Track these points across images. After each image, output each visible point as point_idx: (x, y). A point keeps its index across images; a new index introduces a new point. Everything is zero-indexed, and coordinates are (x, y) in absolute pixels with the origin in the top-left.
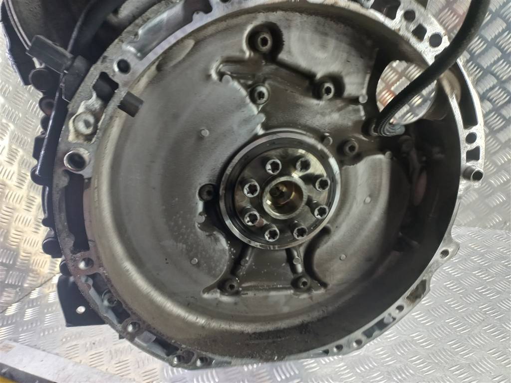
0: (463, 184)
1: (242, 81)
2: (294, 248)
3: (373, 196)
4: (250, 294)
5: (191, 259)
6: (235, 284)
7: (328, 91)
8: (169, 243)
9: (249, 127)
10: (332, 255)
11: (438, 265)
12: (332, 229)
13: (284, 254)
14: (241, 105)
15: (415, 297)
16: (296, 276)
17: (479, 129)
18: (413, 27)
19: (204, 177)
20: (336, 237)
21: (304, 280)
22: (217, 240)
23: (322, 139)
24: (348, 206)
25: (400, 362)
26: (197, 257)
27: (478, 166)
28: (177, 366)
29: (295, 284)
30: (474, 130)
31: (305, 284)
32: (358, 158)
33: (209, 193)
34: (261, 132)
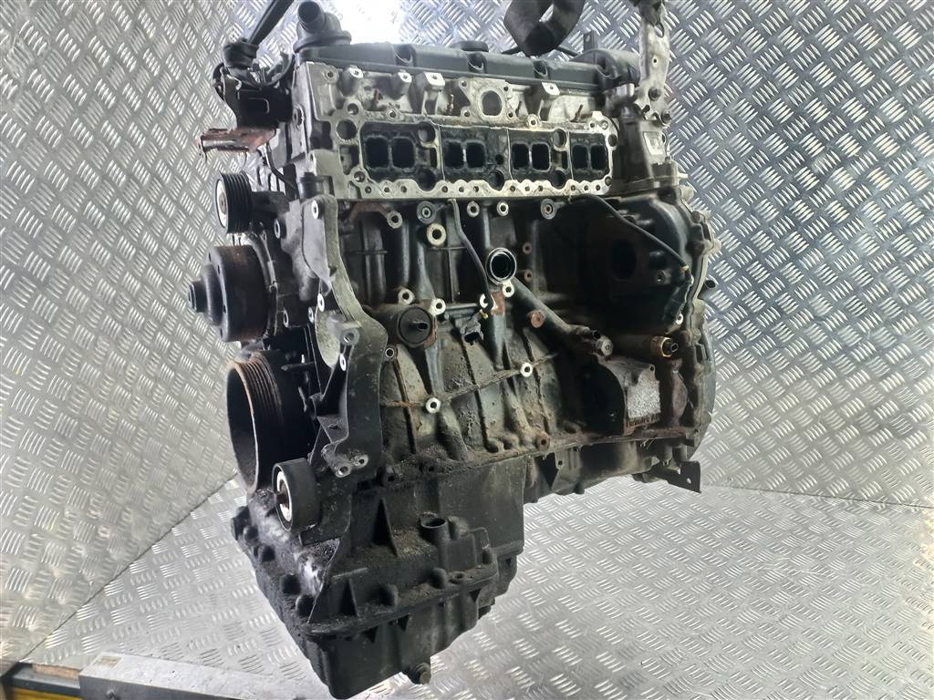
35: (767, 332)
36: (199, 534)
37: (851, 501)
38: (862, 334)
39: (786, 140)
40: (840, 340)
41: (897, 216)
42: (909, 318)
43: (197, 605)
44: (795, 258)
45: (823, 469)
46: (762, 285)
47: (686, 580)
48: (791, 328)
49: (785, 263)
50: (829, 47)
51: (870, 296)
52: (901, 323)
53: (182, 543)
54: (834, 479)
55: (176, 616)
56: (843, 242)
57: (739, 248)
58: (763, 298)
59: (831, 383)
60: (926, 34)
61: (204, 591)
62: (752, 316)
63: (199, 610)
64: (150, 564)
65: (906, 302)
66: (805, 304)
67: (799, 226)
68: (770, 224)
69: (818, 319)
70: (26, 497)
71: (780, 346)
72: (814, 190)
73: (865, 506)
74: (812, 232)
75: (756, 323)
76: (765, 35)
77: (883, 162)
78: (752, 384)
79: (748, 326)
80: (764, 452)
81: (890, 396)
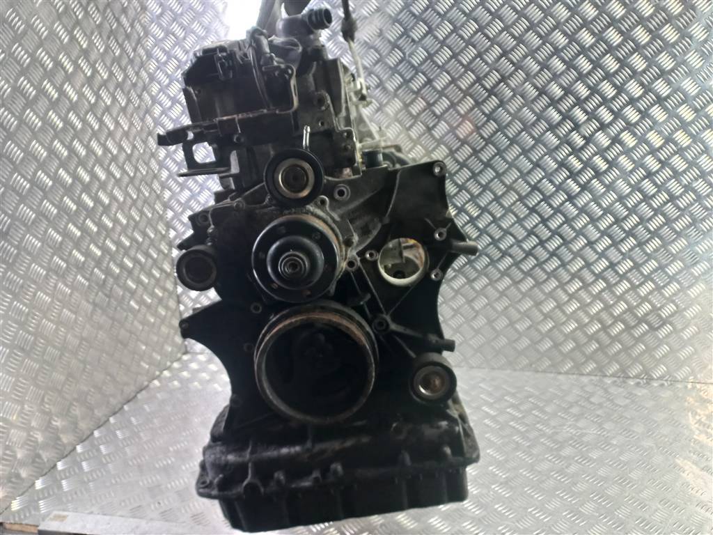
35: (553, 254)
36: (129, 421)
37: (621, 379)
38: (622, 253)
39: (560, 112)
40: (607, 258)
41: (642, 166)
42: (655, 240)
43: (128, 474)
44: (571, 198)
45: (600, 356)
46: (548, 219)
48: (570, 250)
49: (564, 202)
50: (586, 44)
51: (627, 225)
52: (649, 244)
53: (117, 428)
54: (608, 363)
55: (111, 483)
56: (605, 186)
57: (530, 193)
58: (549, 229)
59: (602, 291)
61: (133, 463)
62: (542, 243)
63: (129, 477)
64: (92, 445)
65: (652, 229)
66: (580, 233)
67: (573, 175)
68: (551, 174)
69: (590, 244)
71: (564, 264)
72: (582, 148)
74: (583, 179)
75: (545, 248)
76: (540, 36)
77: (630, 127)
78: (545, 293)
79: (539, 250)
80: (556, 345)
81: (645, 299)
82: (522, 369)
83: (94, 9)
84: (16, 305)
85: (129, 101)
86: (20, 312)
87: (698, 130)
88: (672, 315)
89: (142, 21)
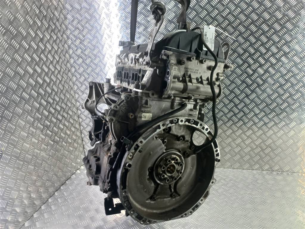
0: (216, 163)
1: (161, 138)
2: (172, 184)
3: (193, 166)
4: (159, 200)
5: (144, 190)
6: (155, 197)
7: (181, 139)
8: (139, 185)
9: (162, 150)
10: (182, 185)
11: (211, 186)
12: (182, 177)
13: (168, 186)
14: (161, 145)
15: (206, 196)
16: (172, 193)
17: (218, 149)
18: (202, 127)
19: (150, 165)
20: (183, 179)
21: (174, 194)
22: (151, 183)
23: (179, 152)
24: (186, 170)
25: (200, 223)
26: (146, 189)
27: (219, 158)
28: (142, 224)
29: (171, 196)
30: (217, 149)
31: (174, 195)
32: (188, 156)
33: (150, 169)
34: (165, 151)
35: (240, 119)
36: (63, 194)
37: (270, 171)
38: (270, 119)
39: (242, 60)
40: (263, 121)
41: (278, 82)
42: (284, 113)
43: (63, 219)
44: (247, 96)
45: (261, 162)
46: (238, 105)
47: (219, 201)
48: (247, 118)
49: (244, 98)
50: (253, 31)
51: (272, 107)
52: (281, 115)
53: (58, 197)
54: (264, 165)
55: (57, 223)
56: (262, 90)
57: (230, 94)
58: (238, 109)
59: (261, 135)
60: (283, 26)
61: (65, 214)
62: (235, 115)
63: (64, 220)
64: (48, 205)
65: (283, 109)
66: (251, 110)
67: (248, 86)
68: (239, 86)
69: (256, 115)
70: (7, 189)
71: (245, 124)
72: (252, 75)
73: (274, 173)
74: (252, 88)
75: (236, 117)
76: (233, 28)
77: (272, 65)
78: (237, 136)
79: (234, 118)
80: (242, 157)
81: (280, 138)
82: (228, 168)
83: (43, 9)
84: (12, 138)
85: (59, 48)
86: (14, 141)
87: (302, 67)
88: (292, 145)
89: (64, 13)
